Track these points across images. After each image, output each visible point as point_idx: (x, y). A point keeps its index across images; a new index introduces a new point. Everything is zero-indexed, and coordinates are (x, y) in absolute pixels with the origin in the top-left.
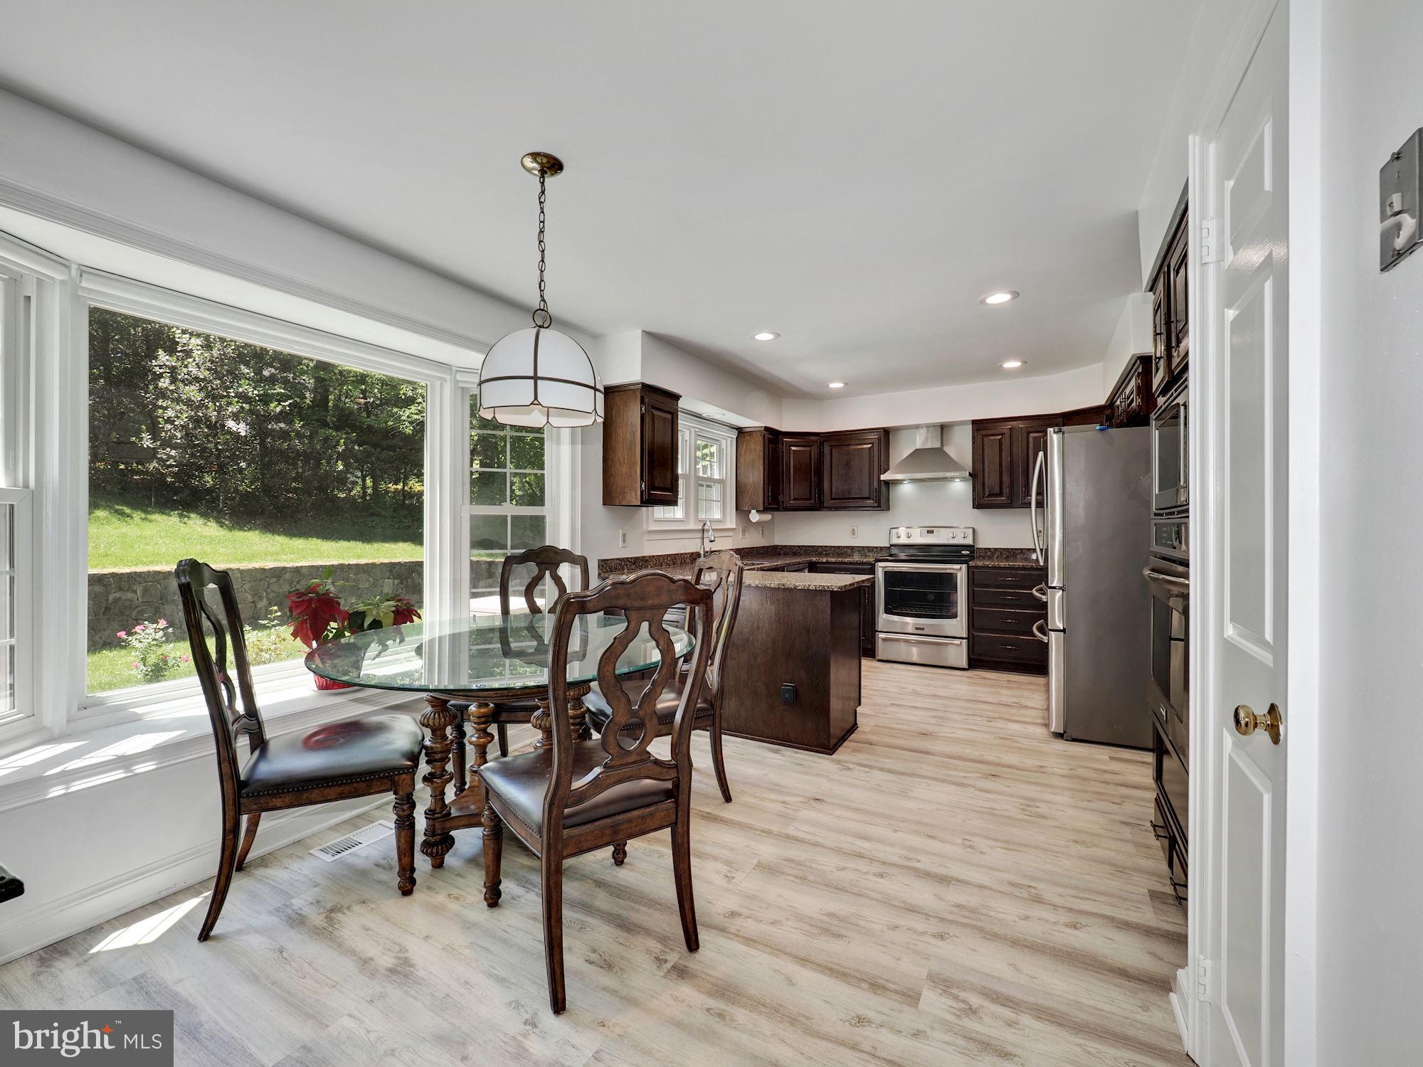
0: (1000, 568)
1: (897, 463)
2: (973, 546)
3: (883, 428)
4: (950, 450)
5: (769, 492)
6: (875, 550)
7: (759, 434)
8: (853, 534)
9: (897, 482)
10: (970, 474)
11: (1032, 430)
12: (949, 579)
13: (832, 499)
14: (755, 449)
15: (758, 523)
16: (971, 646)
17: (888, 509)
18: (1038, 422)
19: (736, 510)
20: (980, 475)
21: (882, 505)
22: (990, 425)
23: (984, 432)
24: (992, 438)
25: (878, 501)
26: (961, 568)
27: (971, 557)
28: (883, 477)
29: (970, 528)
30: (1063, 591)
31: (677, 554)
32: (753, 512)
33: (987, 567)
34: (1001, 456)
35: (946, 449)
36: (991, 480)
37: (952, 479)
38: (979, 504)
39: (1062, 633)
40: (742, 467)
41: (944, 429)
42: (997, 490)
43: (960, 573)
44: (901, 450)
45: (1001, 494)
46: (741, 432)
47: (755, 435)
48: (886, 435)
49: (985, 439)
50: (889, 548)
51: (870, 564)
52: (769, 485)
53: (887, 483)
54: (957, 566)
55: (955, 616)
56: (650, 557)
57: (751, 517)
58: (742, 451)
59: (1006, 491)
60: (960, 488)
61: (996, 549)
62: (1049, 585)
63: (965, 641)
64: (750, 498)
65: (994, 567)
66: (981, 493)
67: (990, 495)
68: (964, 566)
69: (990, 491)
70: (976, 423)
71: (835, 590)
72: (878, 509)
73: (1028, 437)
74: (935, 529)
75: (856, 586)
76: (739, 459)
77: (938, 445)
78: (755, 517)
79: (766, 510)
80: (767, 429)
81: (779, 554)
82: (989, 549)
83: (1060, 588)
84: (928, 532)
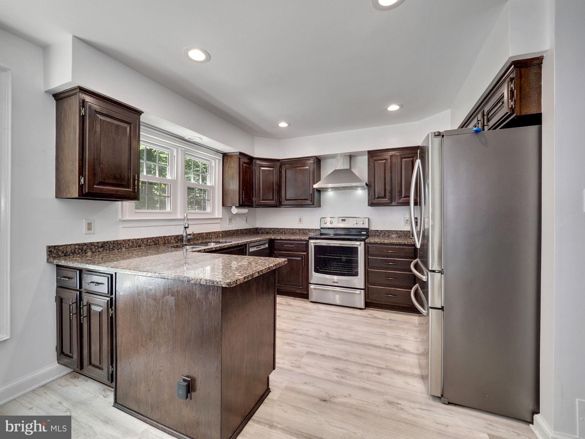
0: (385, 244)
1: (325, 177)
2: (369, 229)
3: (315, 157)
4: (355, 171)
5: (243, 194)
6: (312, 231)
7: (236, 157)
8: (300, 221)
9: (325, 189)
10: (366, 184)
11: (403, 156)
12: (354, 251)
13: (286, 200)
14: (234, 166)
15: (237, 214)
16: (366, 294)
17: (319, 206)
18: (408, 152)
19: (223, 205)
20: (373, 185)
21: (315, 204)
22: (378, 154)
23: (375, 158)
24: (380, 162)
25: (313, 201)
26: (360, 244)
27: (368, 236)
28: (315, 186)
29: (367, 218)
30: (442, 274)
31: (159, 237)
32: (234, 207)
33: (376, 243)
34: (385, 173)
35: (352, 170)
36: (379, 189)
37: (356, 187)
38: (371, 204)
39: (441, 311)
40: (226, 178)
41: (351, 157)
42: (382, 194)
43: (360, 246)
44: (327, 170)
45: (385, 197)
46: (225, 156)
47: (234, 158)
48: (318, 161)
49: (376, 163)
50: (320, 230)
51: (306, 241)
52: (243, 190)
53: (319, 191)
54: (358, 243)
55: (356, 274)
56: (124, 241)
57: (232, 210)
58: (226, 168)
59: (388, 194)
60: (361, 194)
61: (381, 231)
62: (430, 269)
63: (363, 291)
64: (231, 198)
65: (381, 244)
66: (373, 196)
67: (378, 198)
68: (363, 243)
69: (378, 195)
70: (370, 152)
71: (223, 286)
72: (313, 206)
73: (401, 161)
74: (346, 219)
75: (250, 278)
76: (224, 173)
77: (347, 167)
78: (234, 210)
79: (241, 205)
80: (241, 154)
81: (259, 233)
82: (378, 230)
83: (440, 272)
84: (343, 220)
